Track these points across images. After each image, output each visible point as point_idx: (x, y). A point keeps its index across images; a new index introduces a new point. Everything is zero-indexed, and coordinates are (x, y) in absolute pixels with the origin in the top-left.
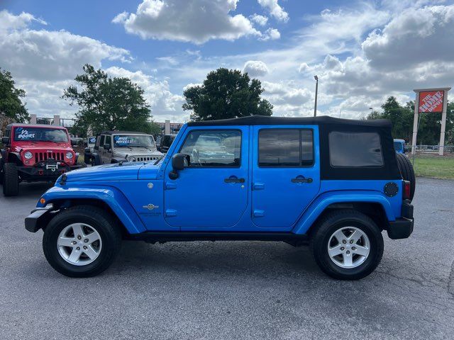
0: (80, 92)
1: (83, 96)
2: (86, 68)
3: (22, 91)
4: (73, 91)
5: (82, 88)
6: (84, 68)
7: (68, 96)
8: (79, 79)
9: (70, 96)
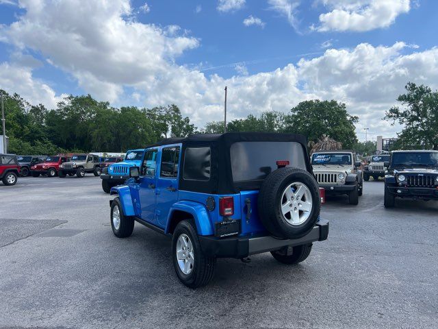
0: (401, 111)
1: (405, 115)
2: (408, 86)
3: (357, 118)
4: (395, 111)
5: (404, 107)
6: (406, 87)
7: (390, 117)
8: (401, 99)
9: (392, 116)
